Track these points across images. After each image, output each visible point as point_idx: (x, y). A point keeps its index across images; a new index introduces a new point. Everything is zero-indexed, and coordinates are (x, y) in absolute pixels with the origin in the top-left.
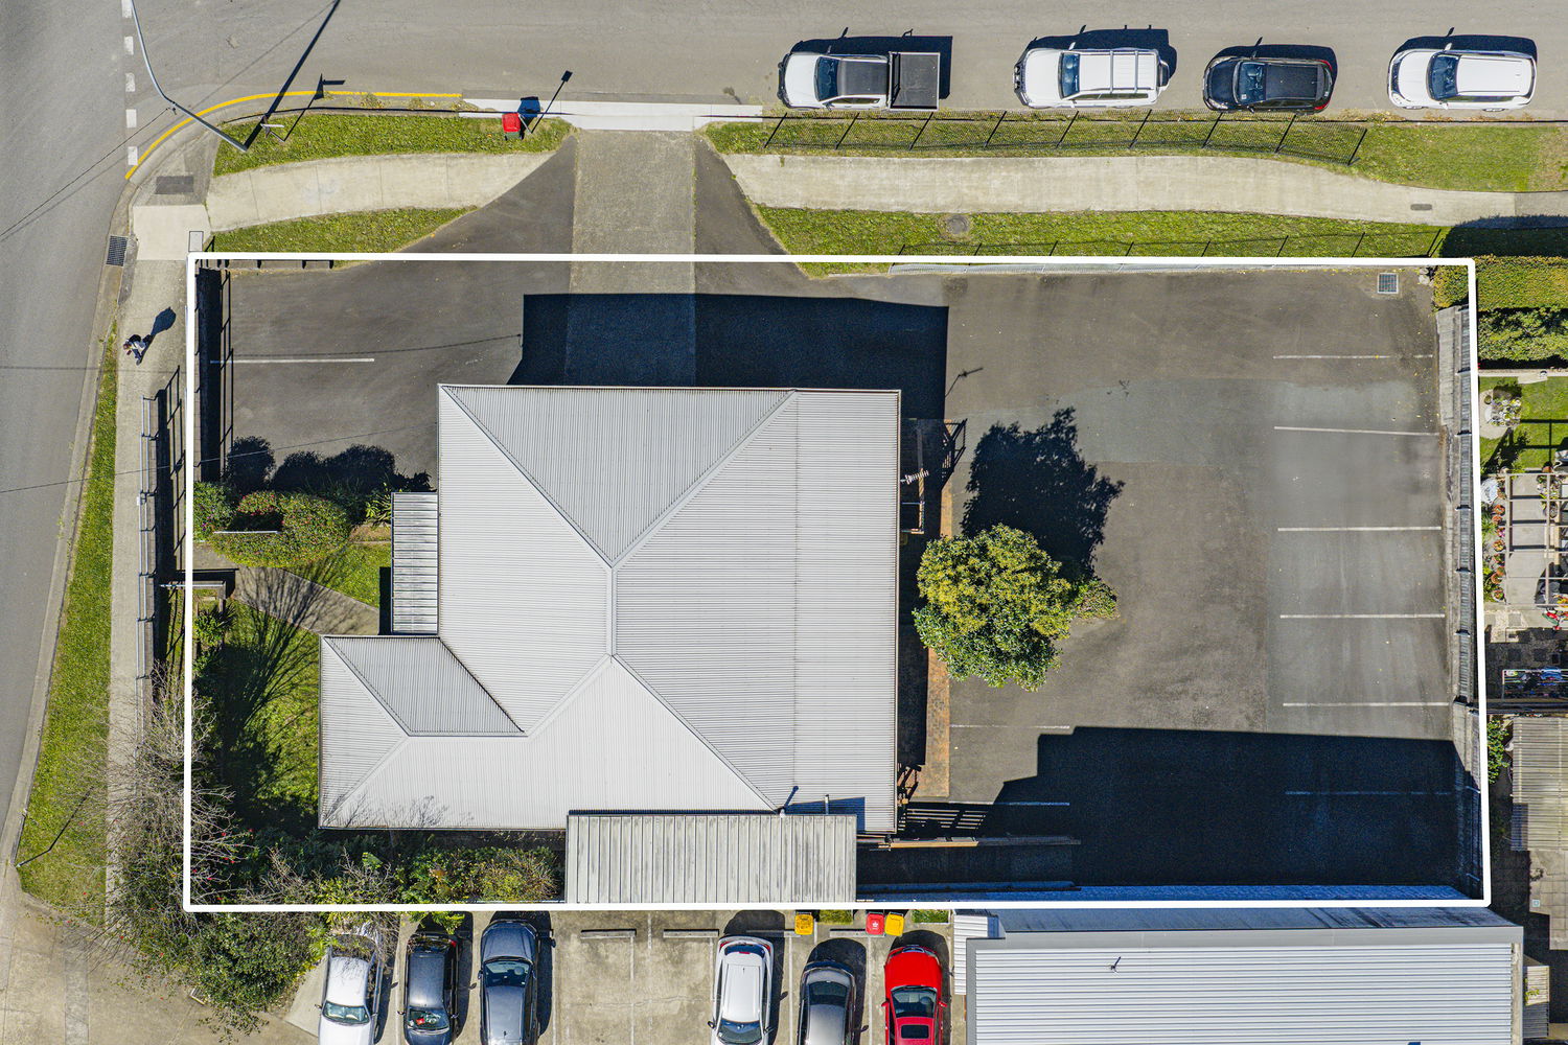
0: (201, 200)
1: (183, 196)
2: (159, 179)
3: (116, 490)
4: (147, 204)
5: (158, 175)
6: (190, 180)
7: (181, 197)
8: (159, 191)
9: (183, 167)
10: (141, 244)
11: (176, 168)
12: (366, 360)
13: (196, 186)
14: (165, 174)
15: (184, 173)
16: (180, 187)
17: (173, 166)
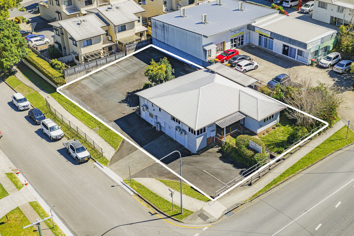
0: (202, 210)
1: (204, 213)
2: (205, 221)
3: (276, 177)
4: (213, 217)
5: (204, 222)
6: (199, 216)
7: (205, 213)
8: (208, 218)
9: (198, 219)
10: (223, 210)
11: (199, 220)
12: (205, 171)
13: (199, 213)
14: (203, 221)
15: (199, 218)
16: (203, 216)
17: (199, 221)
